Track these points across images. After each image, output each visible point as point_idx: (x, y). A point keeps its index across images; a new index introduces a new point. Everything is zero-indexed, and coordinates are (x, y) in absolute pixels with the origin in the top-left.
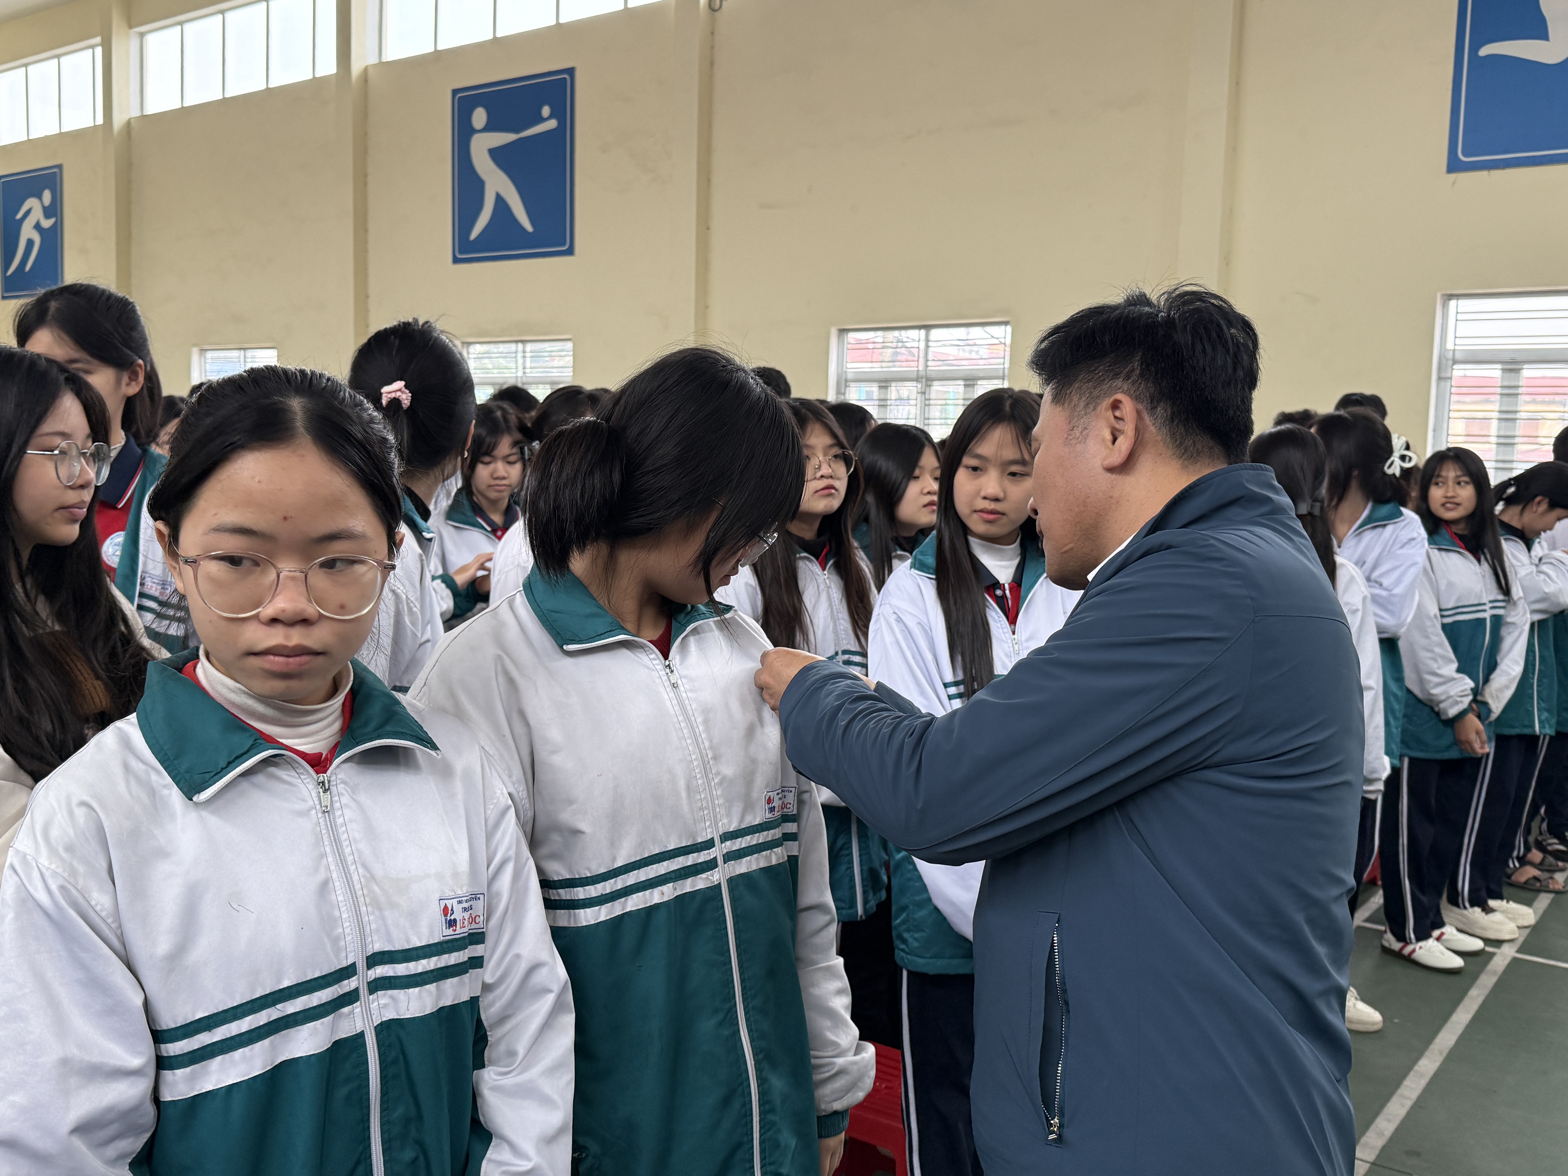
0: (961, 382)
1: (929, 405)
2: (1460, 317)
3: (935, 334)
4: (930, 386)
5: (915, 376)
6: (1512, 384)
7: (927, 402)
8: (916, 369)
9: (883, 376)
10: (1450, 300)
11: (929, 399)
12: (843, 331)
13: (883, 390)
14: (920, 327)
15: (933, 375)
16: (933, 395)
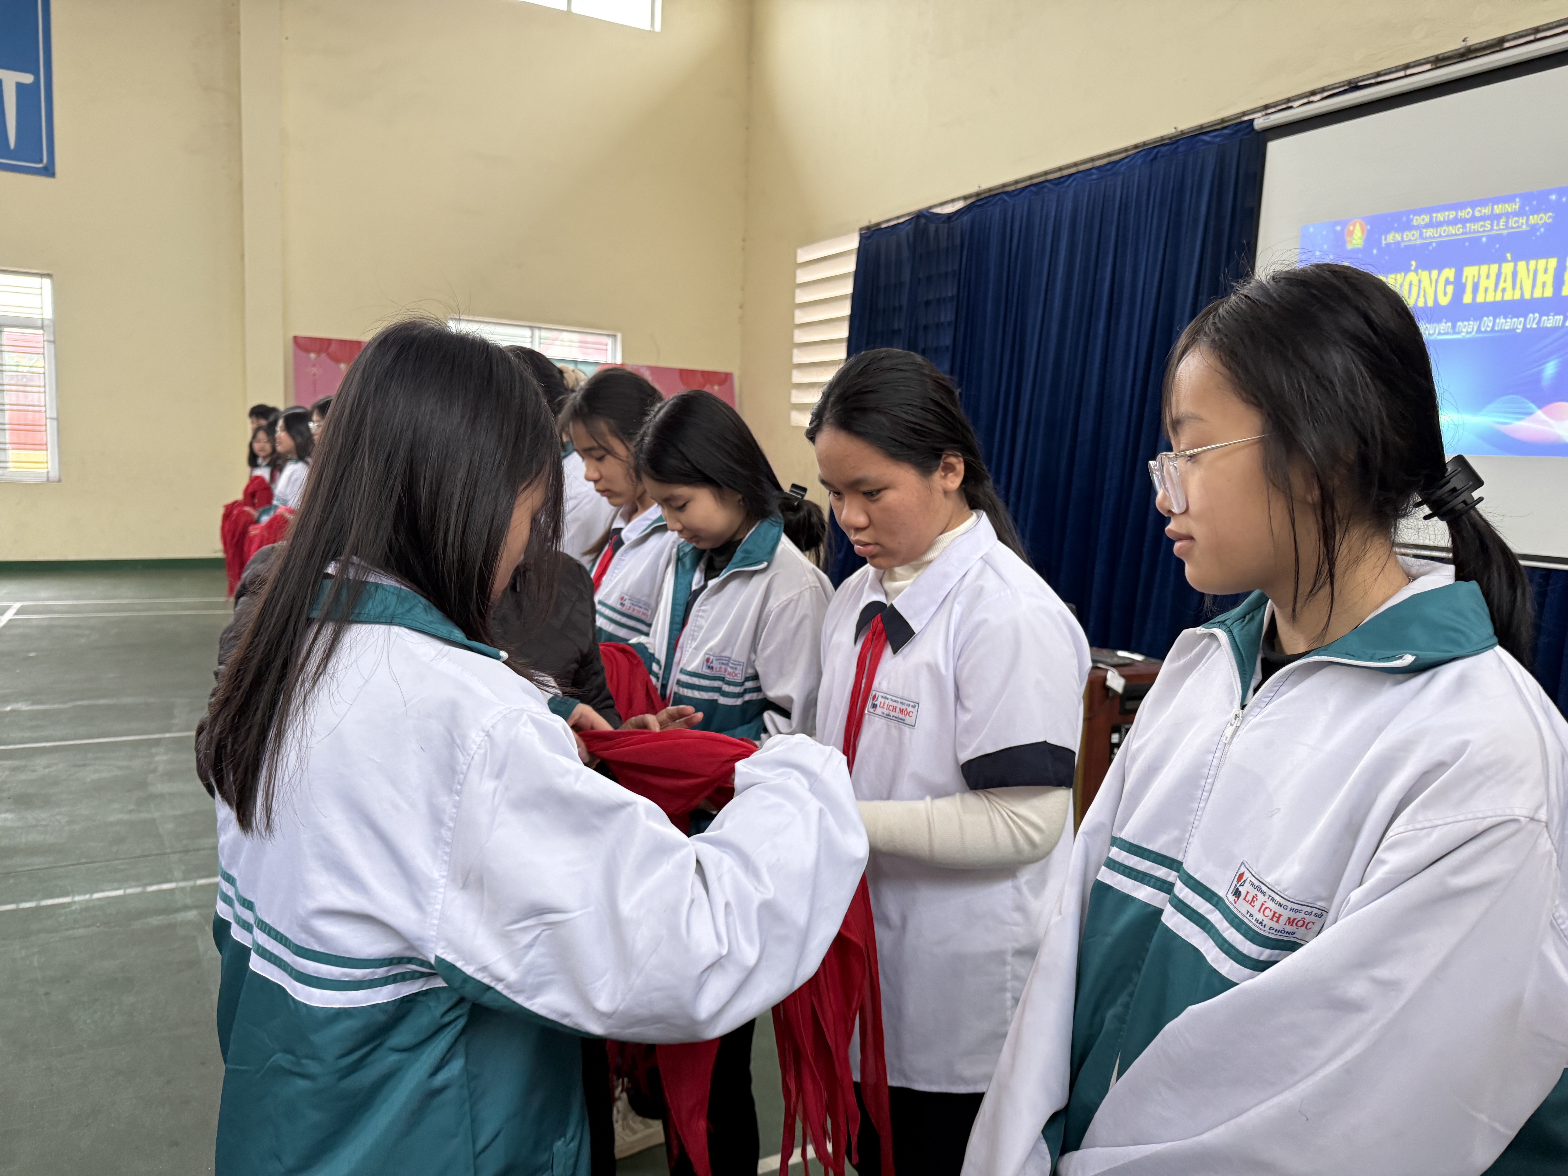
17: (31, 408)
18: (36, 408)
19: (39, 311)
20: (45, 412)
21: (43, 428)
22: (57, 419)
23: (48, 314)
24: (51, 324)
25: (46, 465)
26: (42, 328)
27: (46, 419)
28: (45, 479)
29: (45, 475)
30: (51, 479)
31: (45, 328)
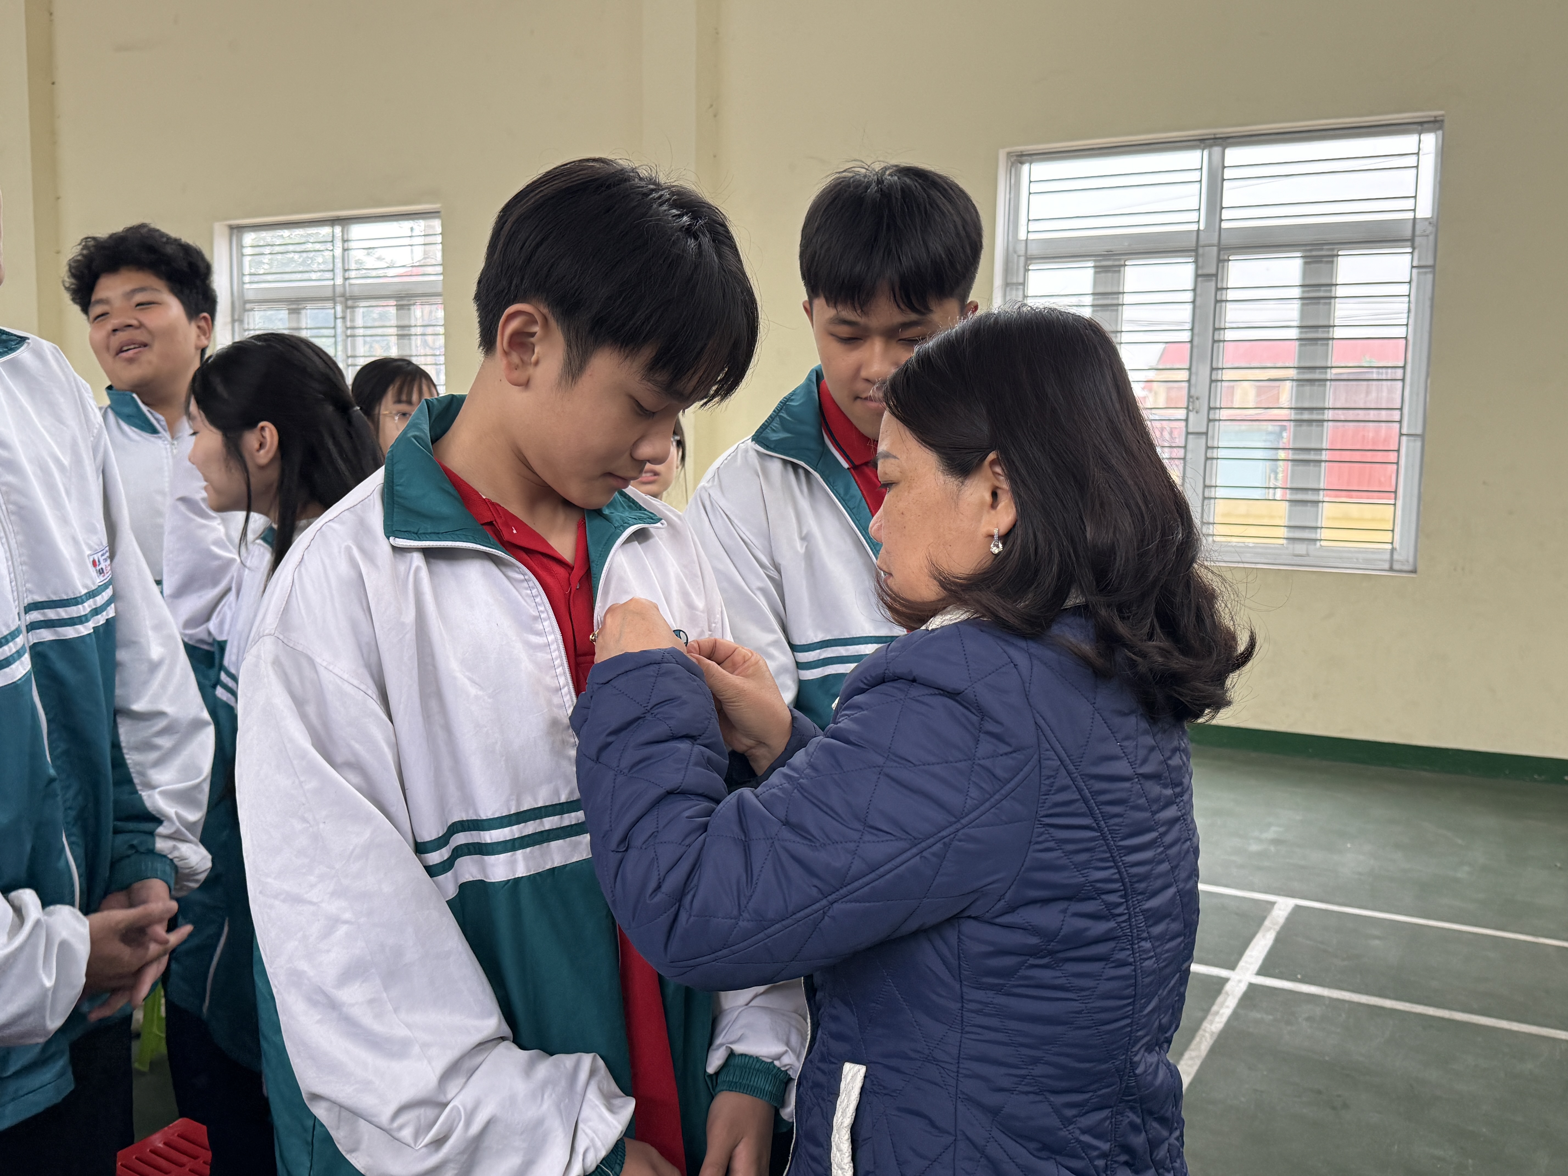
0: (393, 302)
1: (353, 336)
2: (1035, 188)
3: (357, 231)
4: (353, 307)
5: (329, 293)
6: (1109, 290)
7: (349, 332)
8: (331, 283)
9: (293, 295)
10: (1022, 163)
11: (353, 328)
12: (237, 230)
13: (294, 316)
14: (333, 222)
15: (356, 292)
16: (359, 322)
17: (1372, 415)
18: (1384, 415)
19: (1409, 204)
20: (1400, 422)
21: (1393, 457)
22: (1422, 437)
23: (1425, 209)
24: (1430, 229)
25: (1388, 537)
26: (1411, 241)
27: (1401, 435)
28: (1386, 566)
29: (1387, 556)
30: (1396, 566)
31: (1418, 240)
